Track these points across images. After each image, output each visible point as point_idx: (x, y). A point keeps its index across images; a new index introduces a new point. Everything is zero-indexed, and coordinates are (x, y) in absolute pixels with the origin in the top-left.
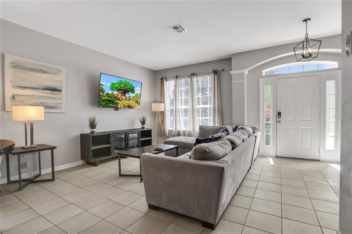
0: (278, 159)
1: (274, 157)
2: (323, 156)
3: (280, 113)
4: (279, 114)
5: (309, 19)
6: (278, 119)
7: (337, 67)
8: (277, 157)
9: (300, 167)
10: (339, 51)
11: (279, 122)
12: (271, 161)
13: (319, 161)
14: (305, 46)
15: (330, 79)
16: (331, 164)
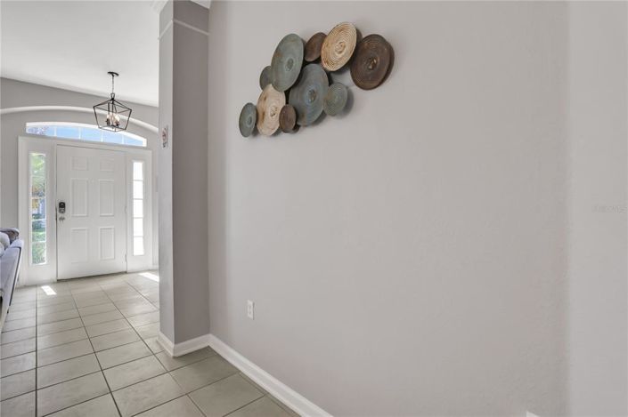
0: (61, 284)
1: (54, 283)
2: (131, 266)
3: (64, 204)
4: (62, 205)
5: (117, 74)
6: (60, 215)
7: (145, 145)
8: (59, 281)
9: (103, 287)
10: (156, 129)
11: (62, 219)
12: (49, 291)
13: (126, 273)
14: (111, 109)
15: (138, 159)
16: (141, 274)
